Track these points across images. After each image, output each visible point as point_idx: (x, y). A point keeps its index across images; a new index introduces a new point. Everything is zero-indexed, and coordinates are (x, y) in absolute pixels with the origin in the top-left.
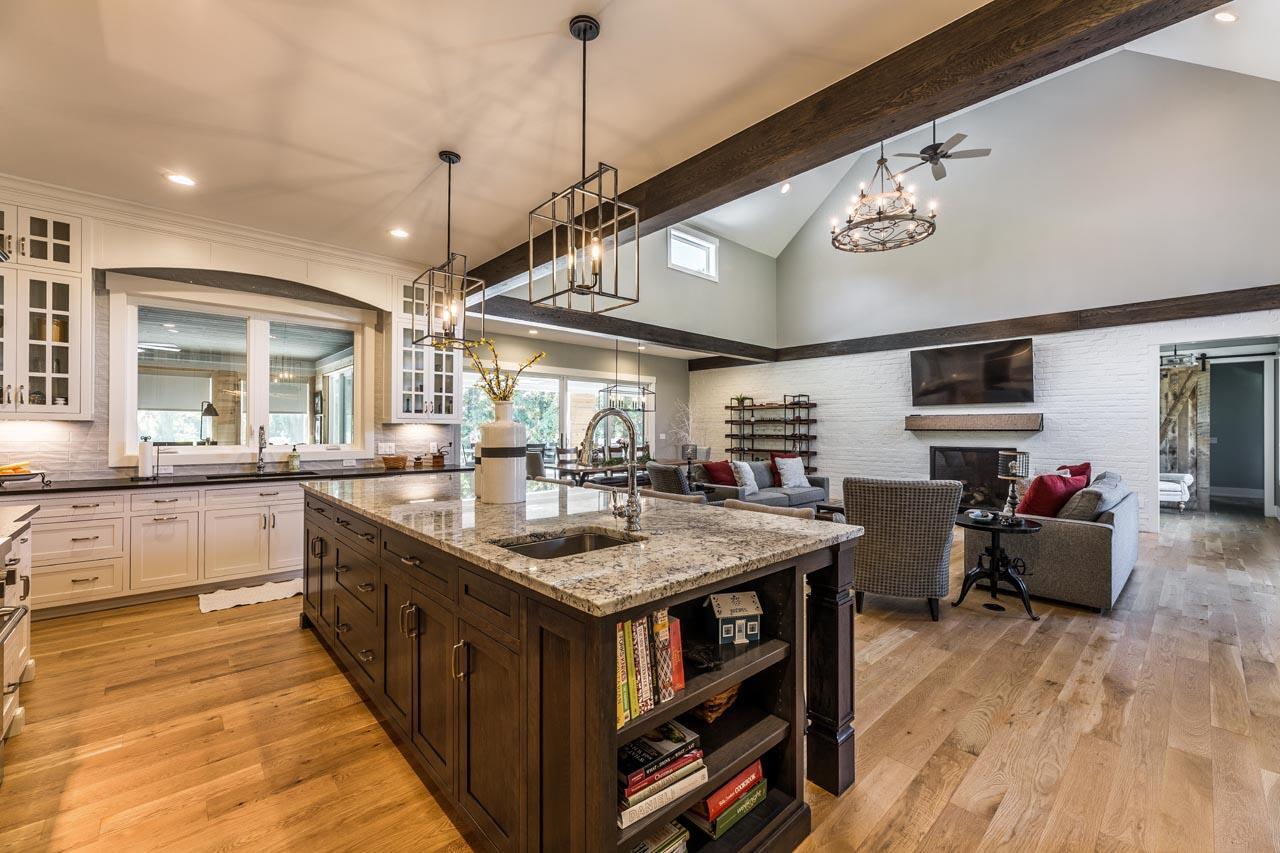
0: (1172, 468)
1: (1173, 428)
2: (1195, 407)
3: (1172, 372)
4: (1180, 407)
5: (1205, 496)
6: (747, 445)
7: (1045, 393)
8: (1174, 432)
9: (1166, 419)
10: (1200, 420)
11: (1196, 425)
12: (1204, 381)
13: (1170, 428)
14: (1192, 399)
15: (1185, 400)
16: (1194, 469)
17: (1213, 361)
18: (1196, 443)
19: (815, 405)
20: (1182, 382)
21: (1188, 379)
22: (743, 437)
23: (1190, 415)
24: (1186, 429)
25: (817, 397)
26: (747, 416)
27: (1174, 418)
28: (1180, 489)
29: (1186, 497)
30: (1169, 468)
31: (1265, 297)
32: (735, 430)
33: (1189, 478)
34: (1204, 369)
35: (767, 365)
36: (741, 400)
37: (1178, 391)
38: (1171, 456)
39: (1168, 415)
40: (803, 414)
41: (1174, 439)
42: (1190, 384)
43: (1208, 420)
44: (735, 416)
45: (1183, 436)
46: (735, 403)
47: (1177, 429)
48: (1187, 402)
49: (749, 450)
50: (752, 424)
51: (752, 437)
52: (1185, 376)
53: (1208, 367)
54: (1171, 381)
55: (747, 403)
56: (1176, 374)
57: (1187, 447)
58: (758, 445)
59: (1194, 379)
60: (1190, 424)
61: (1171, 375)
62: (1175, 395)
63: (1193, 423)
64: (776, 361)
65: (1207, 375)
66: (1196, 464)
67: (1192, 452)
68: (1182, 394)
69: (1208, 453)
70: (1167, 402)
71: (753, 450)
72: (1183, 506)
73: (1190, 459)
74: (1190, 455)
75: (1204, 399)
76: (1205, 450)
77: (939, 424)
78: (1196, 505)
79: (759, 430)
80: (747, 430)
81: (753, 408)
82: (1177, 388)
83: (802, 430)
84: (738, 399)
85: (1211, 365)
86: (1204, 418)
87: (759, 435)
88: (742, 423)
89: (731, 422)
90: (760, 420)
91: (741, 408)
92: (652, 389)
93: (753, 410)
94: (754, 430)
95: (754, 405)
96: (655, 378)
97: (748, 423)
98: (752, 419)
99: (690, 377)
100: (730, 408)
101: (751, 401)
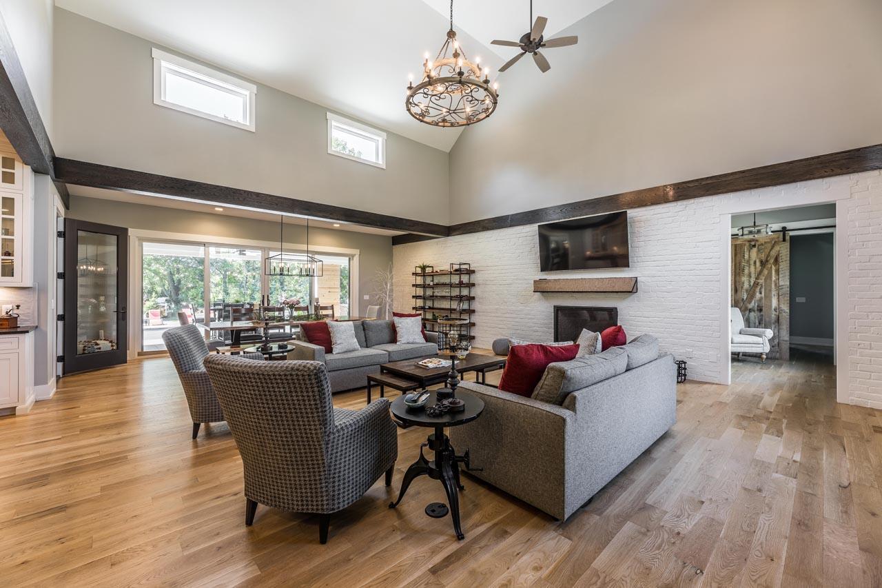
0: (760, 324)
1: (760, 289)
2: (777, 272)
3: (759, 243)
4: (766, 272)
5: (785, 347)
6: (429, 304)
7: (639, 259)
8: (761, 293)
9: (754, 283)
10: (781, 283)
11: (778, 287)
12: (784, 250)
13: (758, 290)
14: (775, 266)
15: (770, 266)
16: (777, 324)
17: (792, 233)
18: (778, 303)
19: (473, 272)
20: (767, 251)
21: (772, 249)
22: (424, 298)
23: (774, 278)
24: (770, 291)
25: (475, 265)
26: (429, 281)
27: (761, 281)
28: (761, 342)
29: (767, 349)
30: (757, 324)
31: (819, 166)
32: (420, 292)
33: (769, 333)
34: (784, 240)
35: (442, 239)
36: (424, 268)
37: (764, 259)
38: (759, 313)
39: (756, 279)
40: (465, 279)
41: (761, 299)
42: (773, 253)
43: (788, 284)
44: (419, 280)
45: (768, 297)
46: (419, 270)
47: (763, 290)
48: (771, 267)
49: (430, 308)
50: (432, 287)
51: (433, 298)
52: (769, 246)
53: (788, 238)
54: (759, 250)
55: (428, 270)
56: (762, 244)
57: (771, 306)
58: (438, 304)
59: (777, 248)
60: (773, 286)
61: (759, 245)
62: (761, 262)
63: (776, 285)
64: (448, 236)
65: (787, 244)
66: (778, 320)
67: (775, 310)
68: (767, 261)
69: (788, 311)
70: (755, 268)
71: (433, 308)
72: (764, 356)
73: (773, 316)
74: (774, 313)
75: (785, 265)
76: (786, 308)
77: (558, 287)
78: (778, 355)
79: (438, 292)
80: (429, 292)
81: (433, 275)
82: (763, 256)
83: (465, 292)
84: (420, 267)
85: (791, 237)
86: (785, 282)
87: (436, 296)
88: (424, 286)
89: (415, 286)
90: (437, 284)
91: (424, 275)
92: (356, 259)
93: (432, 276)
94: (433, 292)
95: (433, 272)
96: (359, 250)
97: (429, 286)
98: (431, 284)
99: (394, 250)
100: (415, 274)
101: (431, 269)
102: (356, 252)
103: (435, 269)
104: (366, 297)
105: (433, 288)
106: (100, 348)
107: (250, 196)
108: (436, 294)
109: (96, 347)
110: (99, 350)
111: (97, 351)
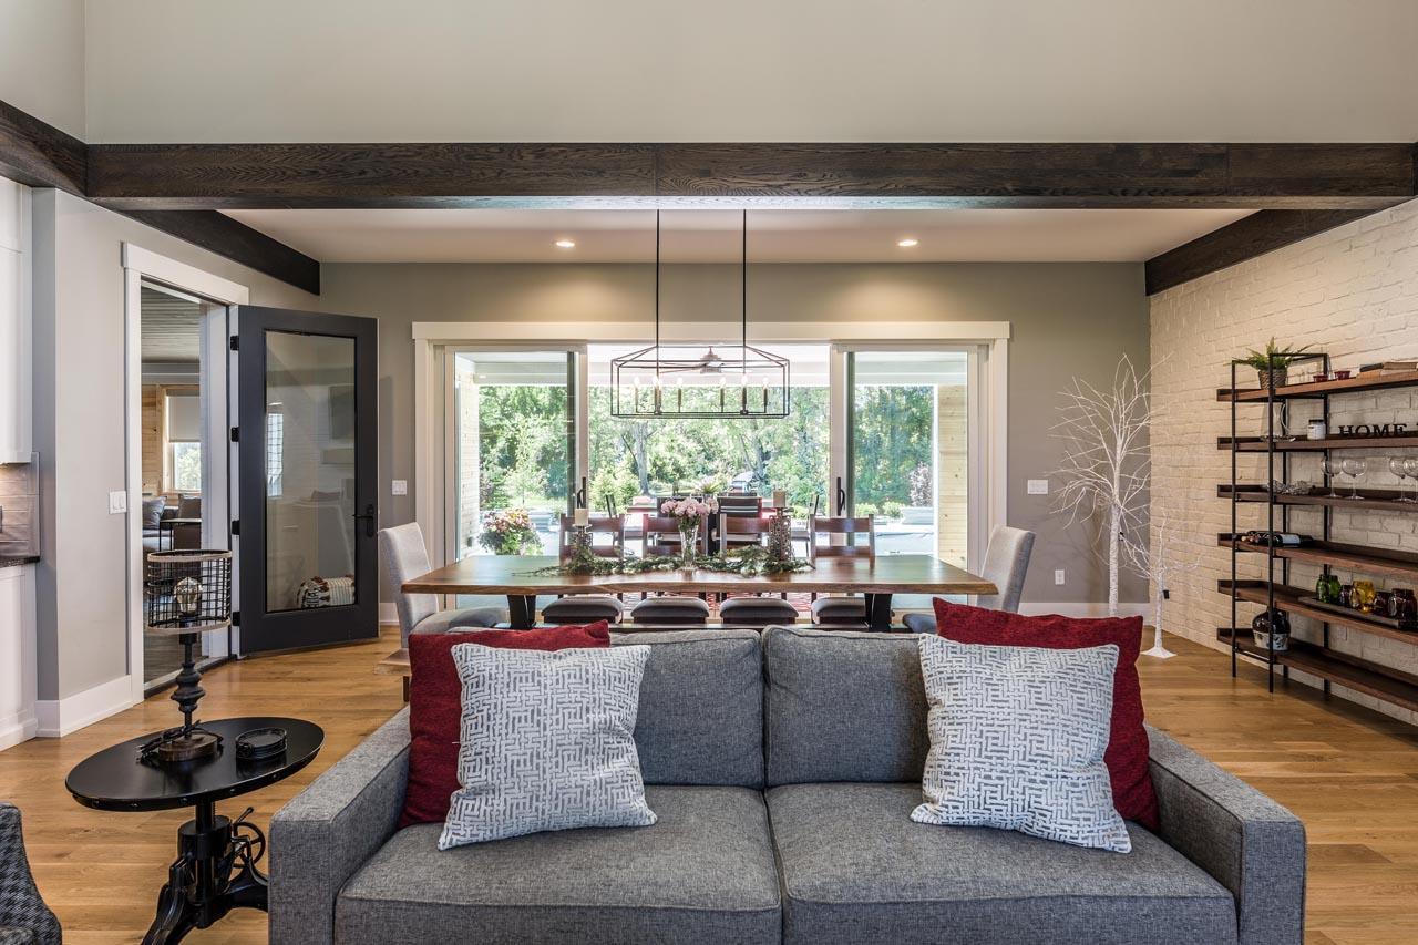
6: (1303, 523)
22: (1273, 496)
26: (1303, 421)
32: (1249, 470)
36: (1273, 365)
44: (1253, 419)
49: (1308, 544)
50: (1321, 451)
51: (1324, 497)
55: (1299, 374)
58: (1348, 527)
71: (1327, 547)
79: (1349, 472)
80: (1306, 472)
81: (1324, 393)
84: (1256, 362)
87: (1345, 493)
88: (1280, 447)
89: (1233, 443)
90: (1348, 435)
91: (1276, 394)
92: (999, 354)
93: (1325, 395)
94: (1328, 475)
95: (1322, 379)
96: (1006, 325)
97: (1303, 446)
98: (1316, 432)
99: (1153, 311)
100: (1231, 395)
101: (1314, 367)
102: (999, 331)
103: (1336, 365)
104: (1038, 487)
105: (1326, 453)
106: (328, 598)
107: (516, 158)
108: (1342, 480)
109: (321, 595)
110: (325, 603)
111: (321, 603)
